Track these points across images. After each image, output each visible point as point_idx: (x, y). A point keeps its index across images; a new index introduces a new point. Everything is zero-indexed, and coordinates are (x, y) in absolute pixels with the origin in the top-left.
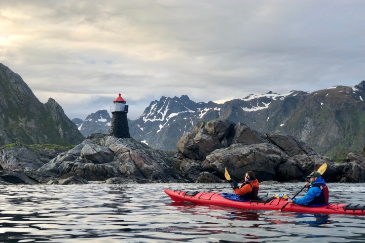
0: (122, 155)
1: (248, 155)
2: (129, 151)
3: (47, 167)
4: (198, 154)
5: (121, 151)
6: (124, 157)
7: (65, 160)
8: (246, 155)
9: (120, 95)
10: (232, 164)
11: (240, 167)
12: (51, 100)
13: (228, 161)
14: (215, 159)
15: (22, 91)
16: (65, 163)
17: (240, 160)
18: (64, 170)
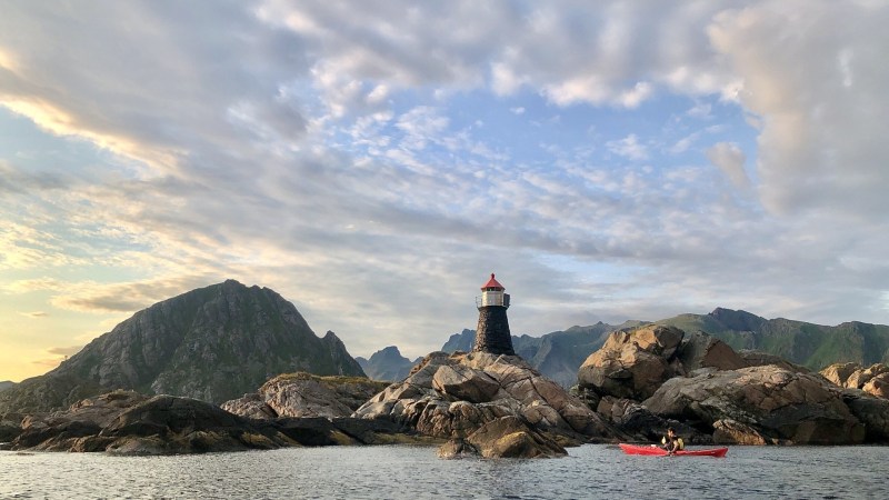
0: (516, 385)
1: (785, 385)
2: (529, 378)
3: (369, 411)
4: (632, 388)
5: (511, 378)
6: (523, 390)
7: (403, 396)
8: (781, 386)
9: (493, 276)
10: (753, 403)
11: (773, 411)
12: (330, 334)
13: (744, 397)
14: (706, 393)
15: (295, 323)
16: (406, 402)
17: (768, 396)
18: (407, 415)
